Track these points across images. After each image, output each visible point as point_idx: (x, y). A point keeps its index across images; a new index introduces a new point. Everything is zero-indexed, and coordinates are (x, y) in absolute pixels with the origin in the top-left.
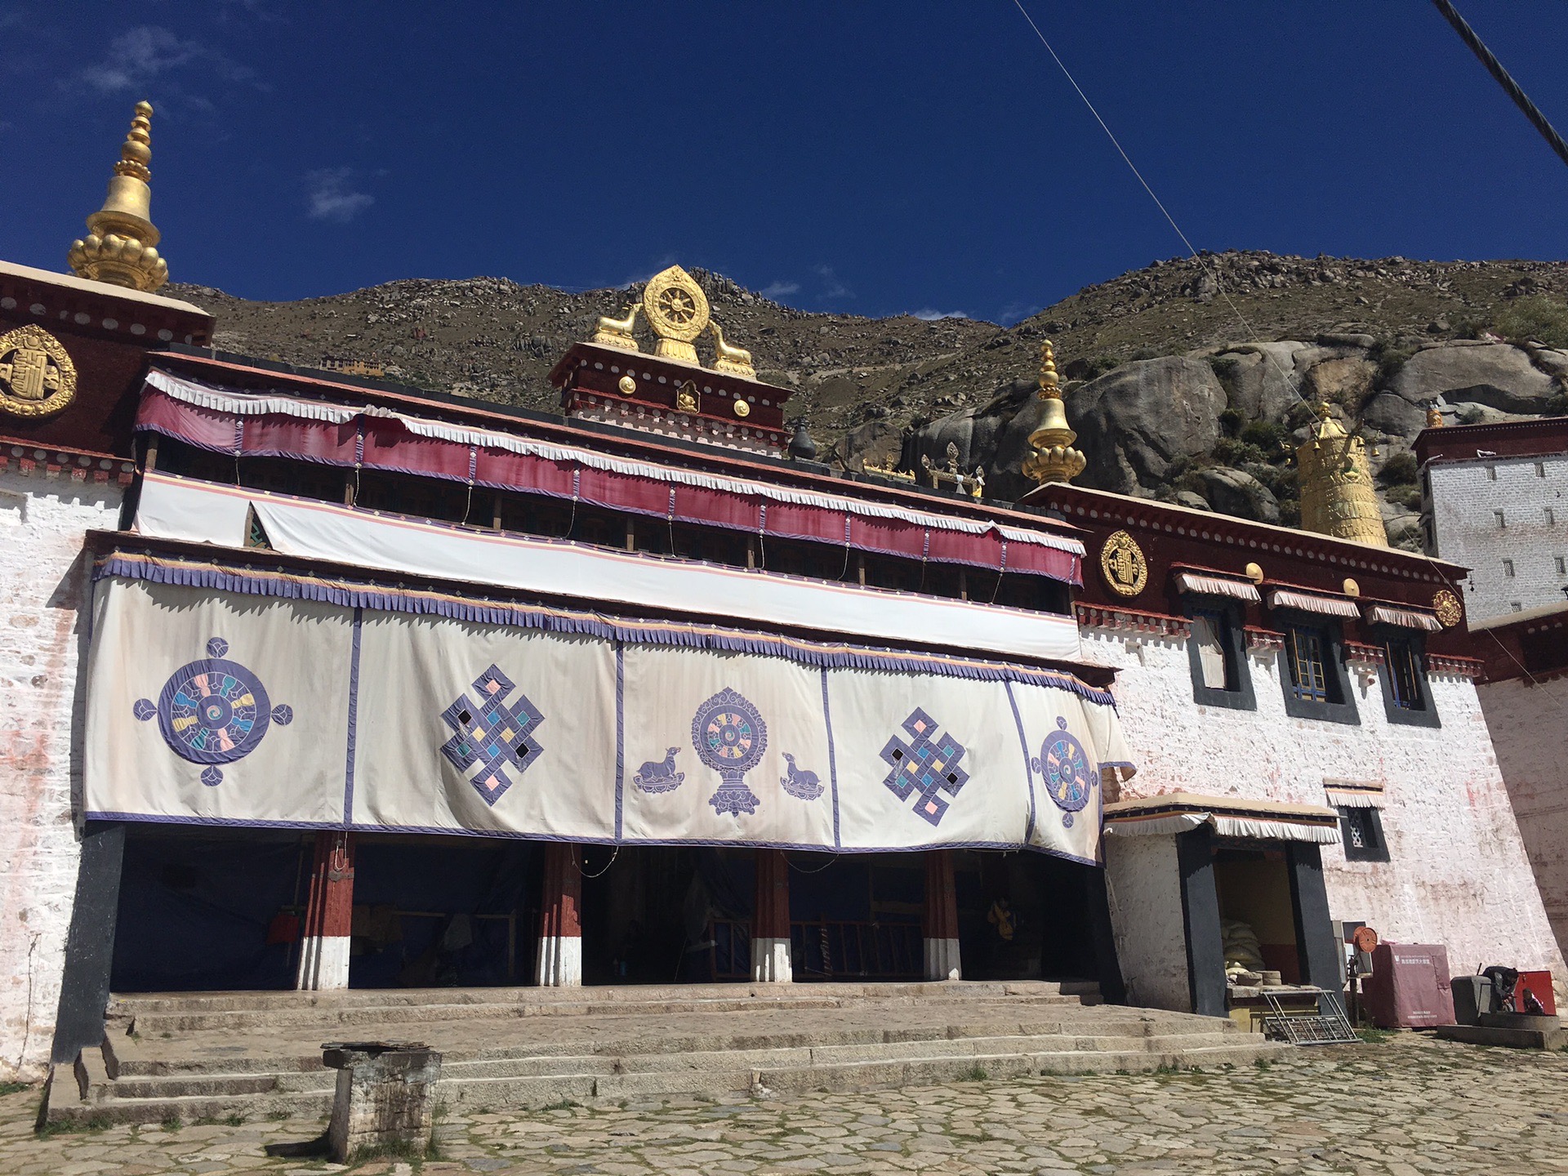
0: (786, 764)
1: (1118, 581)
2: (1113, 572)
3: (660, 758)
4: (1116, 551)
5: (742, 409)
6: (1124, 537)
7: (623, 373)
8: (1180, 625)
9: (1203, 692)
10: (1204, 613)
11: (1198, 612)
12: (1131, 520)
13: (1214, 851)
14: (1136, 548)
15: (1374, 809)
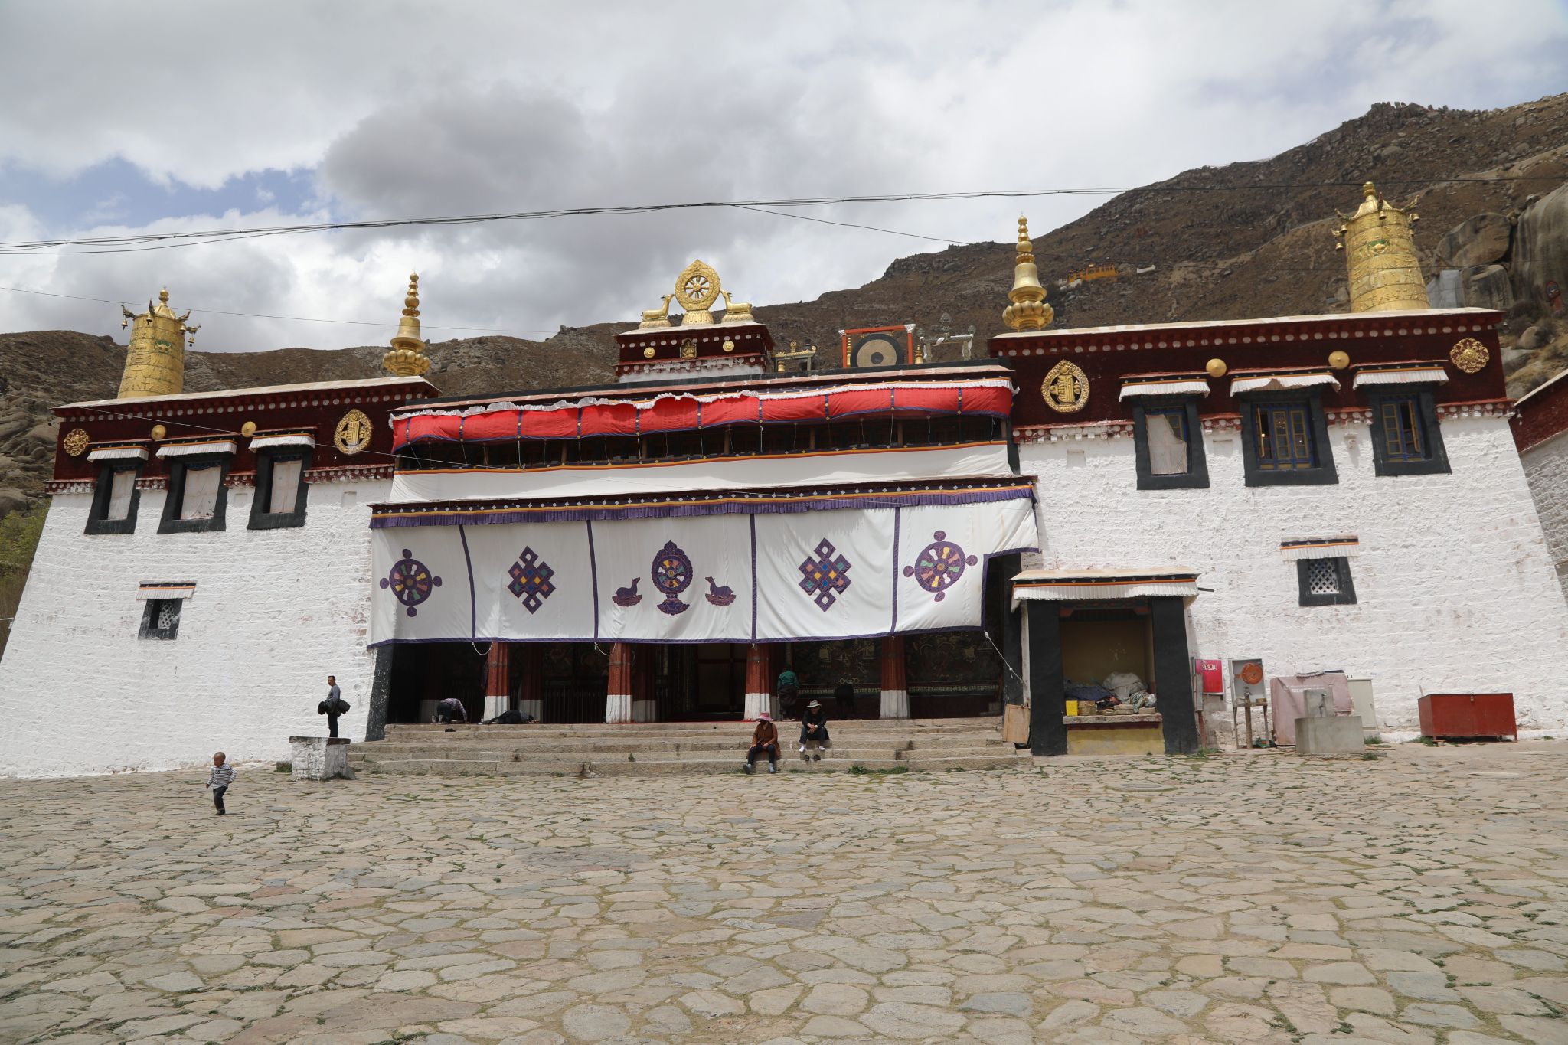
0: (709, 584)
1: (1058, 402)
2: (1055, 397)
3: (629, 586)
4: (1057, 379)
5: (728, 345)
6: (1065, 365)
7: (648, 346)
8: (1123, 427)
9: (1149, 480)
10: (1164, 411)
11: (1155, 412)
12: (1079, 350)
13: (1067, 613)
14: (1078, 372)
15: (1345, 560)
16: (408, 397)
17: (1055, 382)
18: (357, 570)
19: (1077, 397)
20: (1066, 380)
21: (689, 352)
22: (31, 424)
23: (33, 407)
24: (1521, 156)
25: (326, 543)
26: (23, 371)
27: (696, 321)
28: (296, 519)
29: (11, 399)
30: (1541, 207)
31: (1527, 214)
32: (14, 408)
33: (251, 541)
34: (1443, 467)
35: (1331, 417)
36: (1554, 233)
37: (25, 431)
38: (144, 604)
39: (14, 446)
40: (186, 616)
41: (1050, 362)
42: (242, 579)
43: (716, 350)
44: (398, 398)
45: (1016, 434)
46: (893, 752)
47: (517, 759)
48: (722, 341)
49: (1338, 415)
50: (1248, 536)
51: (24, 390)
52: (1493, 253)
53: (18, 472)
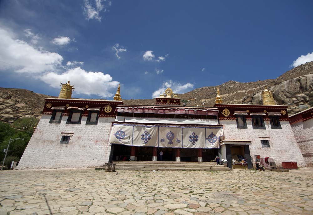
1: (225, 114)
5: (175, 101)
6: (226, 109)
7: (161, 100)
8: (235, 119)
9: (239, 127)
10: (240, 117)
11: (239, 117)
12: (228, 107)
13: (231, 146)
14: (228, 110)
15: (268, 141)
16: (119, 104)
17: (225, 111)
18: (108, 133)
19: (228, 114)
20: (226, 111)
21: (168, 102)
22: (16, 104)
23: (16, 101)
24: (248, 89)
25: (102, 128)
26: (15, 95)
27: (168, 97)
28: (96, 123)
29: (12, 99)
30: (256, 95)
31: (254, 96)
32: (12, 101)
33: (86, 126)
34: (281, 128)
35: (265, 119)
36: (258, 99)
37: (14, 105)
38: (62, 137)
39: (12, 108)
40: (71, 139)
41: (224, 108)
42: (84, 133)
43: (173, 102)
44: (117, 104)
45: (219, 119)
46: (209, 168)
47: (144, 167)
48: (173, 101)
49: (266, 119)
50: (254, 136)
51: (15, 98)
52: (250, 101)
53: (12, 112)
